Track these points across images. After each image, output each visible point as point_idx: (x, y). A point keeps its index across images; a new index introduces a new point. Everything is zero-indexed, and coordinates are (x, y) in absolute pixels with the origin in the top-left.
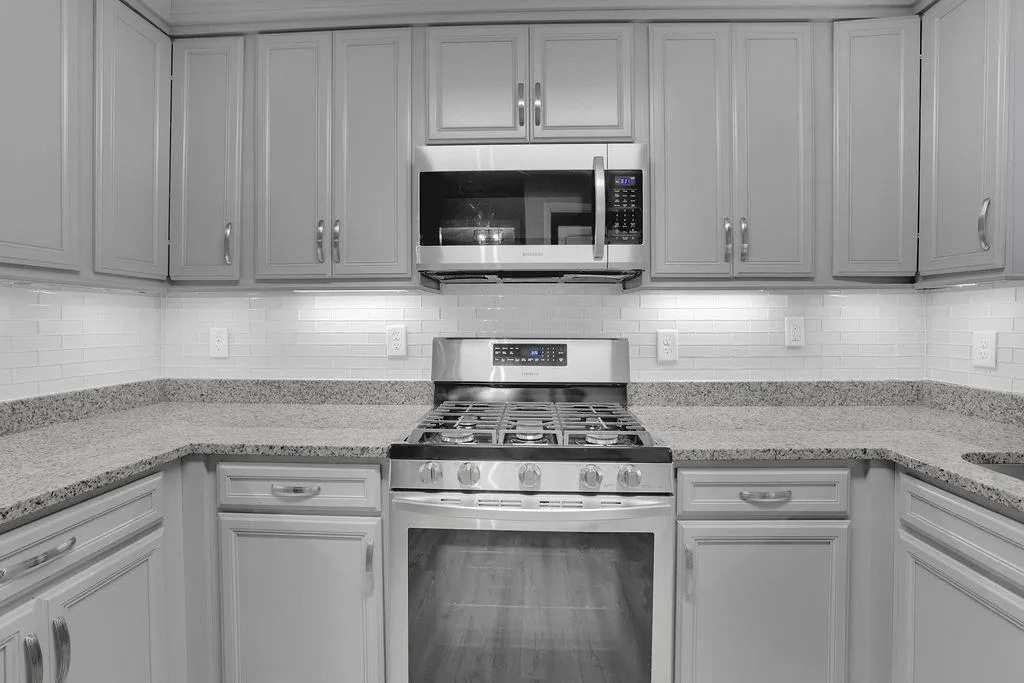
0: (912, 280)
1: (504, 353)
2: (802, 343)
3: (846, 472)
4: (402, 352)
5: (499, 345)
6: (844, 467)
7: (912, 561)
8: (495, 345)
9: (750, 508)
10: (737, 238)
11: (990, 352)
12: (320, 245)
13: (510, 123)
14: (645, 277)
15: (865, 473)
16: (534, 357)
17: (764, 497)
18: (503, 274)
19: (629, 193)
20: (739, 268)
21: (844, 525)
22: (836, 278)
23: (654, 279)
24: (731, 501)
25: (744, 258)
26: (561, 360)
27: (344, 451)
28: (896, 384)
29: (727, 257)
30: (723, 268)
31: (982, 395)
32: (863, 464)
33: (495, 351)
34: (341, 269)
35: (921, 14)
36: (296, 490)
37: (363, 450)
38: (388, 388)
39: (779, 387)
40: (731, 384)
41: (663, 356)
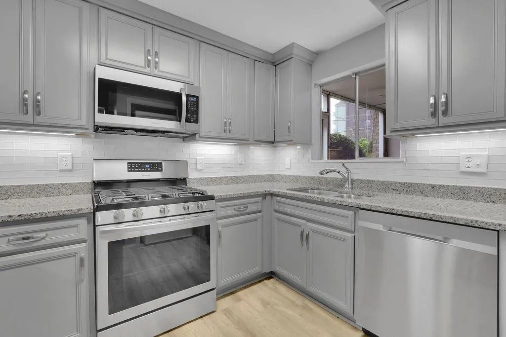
0: (273, 143)
1: (133, 166)
2: (243, 162)
3: (261, 198)
4: (70, 167)
5: (130, 163)
6: (260, 197)
7: (276, 220)
8: (128, 163)
9: (237, 213)
10: (228, 124)
11: (289, 164)
12: (26, 105)
13: (143, 65)
14: (197, 135)
15: (266, 198)
16: (148, 168)
17: (240, 208)
18: (137, 130)
19: (194, 104)
20: (228, 135)
21: (261, 214)
22: (255, 141)
23: (200, 137)
24: (231, 211)
25: (230, 132)
26: (160, 169)
27: (66, 212)
28: (268, 175)
29: (225, 131)
30: (223, 135)
31: (288, 176)
32: (264, 195)
33: (128, 165)
34: (39, 120)
35: (275, 66)
36: (24, 239)
37: (78, 210)
38: (60, 187)
39: (237, 177)
40: (222, 177)
41: (199, 167)
